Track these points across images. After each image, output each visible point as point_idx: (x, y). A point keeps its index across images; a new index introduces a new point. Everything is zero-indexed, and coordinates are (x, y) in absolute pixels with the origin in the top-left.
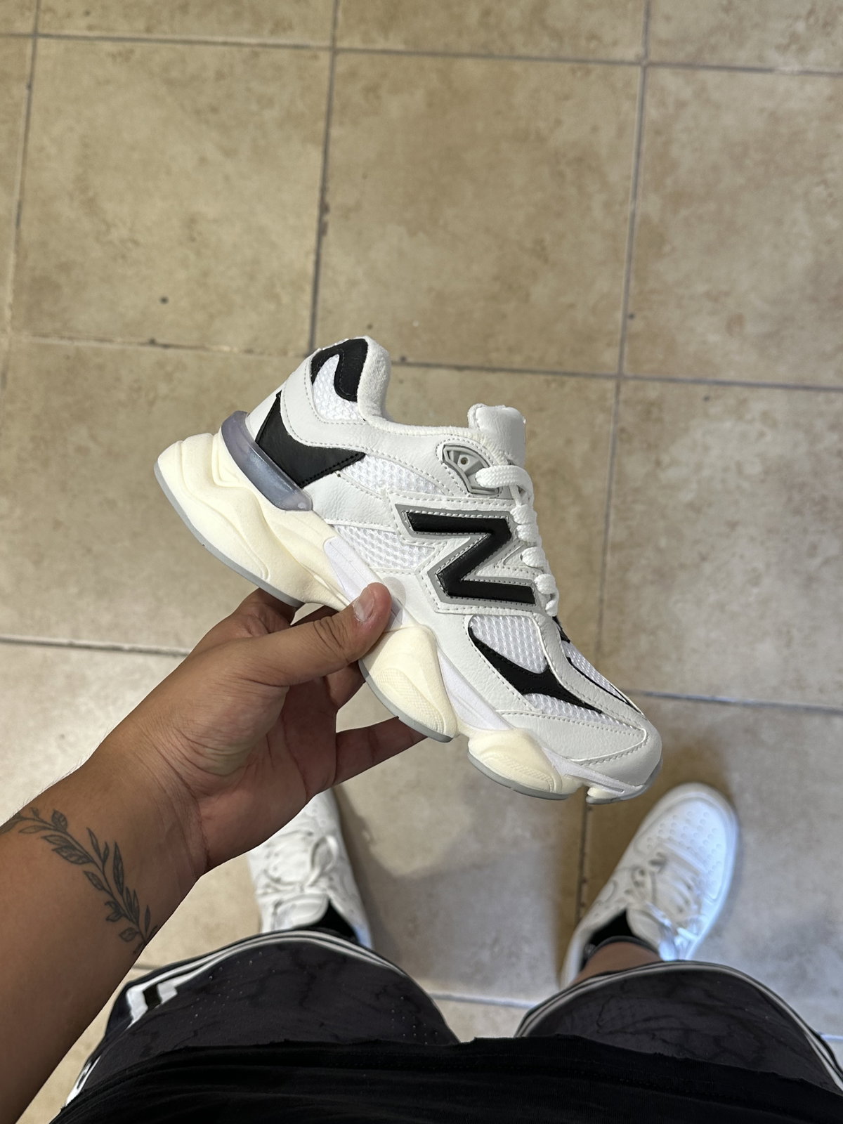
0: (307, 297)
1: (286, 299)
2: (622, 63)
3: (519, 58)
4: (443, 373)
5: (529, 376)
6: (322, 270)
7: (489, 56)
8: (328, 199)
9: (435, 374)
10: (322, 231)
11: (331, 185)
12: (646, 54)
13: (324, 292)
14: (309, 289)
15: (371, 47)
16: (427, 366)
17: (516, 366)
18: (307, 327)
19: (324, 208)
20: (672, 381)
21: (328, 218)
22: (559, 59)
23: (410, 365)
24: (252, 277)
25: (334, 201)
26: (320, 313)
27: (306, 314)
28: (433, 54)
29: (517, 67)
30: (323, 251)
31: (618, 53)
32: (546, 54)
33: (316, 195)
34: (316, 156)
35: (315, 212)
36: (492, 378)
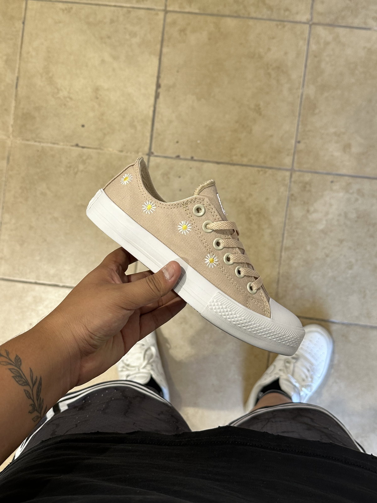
0: (149, 127)
1: (139, 128)
2: (300, 22)
3: (252, 18)
4: (211, 165)
5: (249, 168)
6: (156, 115)
7: (238, 17)
8: (160, 81)
9: (206, 166)
10: (157, 96)
11: (162, 76)
12: (312, 19)
13: (157, 125)
14: (150, 123)
15: (183, 10)
16: (203, 161)
17: (244, 163)
18: (148, 141)
19: (158, 86)
20: (316, 173)
21: (160, 90)
22: (270, 20)
23: (195, 160)
24: (124, 117)
25: (163, 82)
26: (154, 135)
27: (148, 135)
28: (212, 15)
29: (251, 22)
30: (157, 106)
31: (298, 18)
32: (265, 17)
33: (155, 80)
34: (156, 61)
35: (154, 87)
36: (233, 168)
